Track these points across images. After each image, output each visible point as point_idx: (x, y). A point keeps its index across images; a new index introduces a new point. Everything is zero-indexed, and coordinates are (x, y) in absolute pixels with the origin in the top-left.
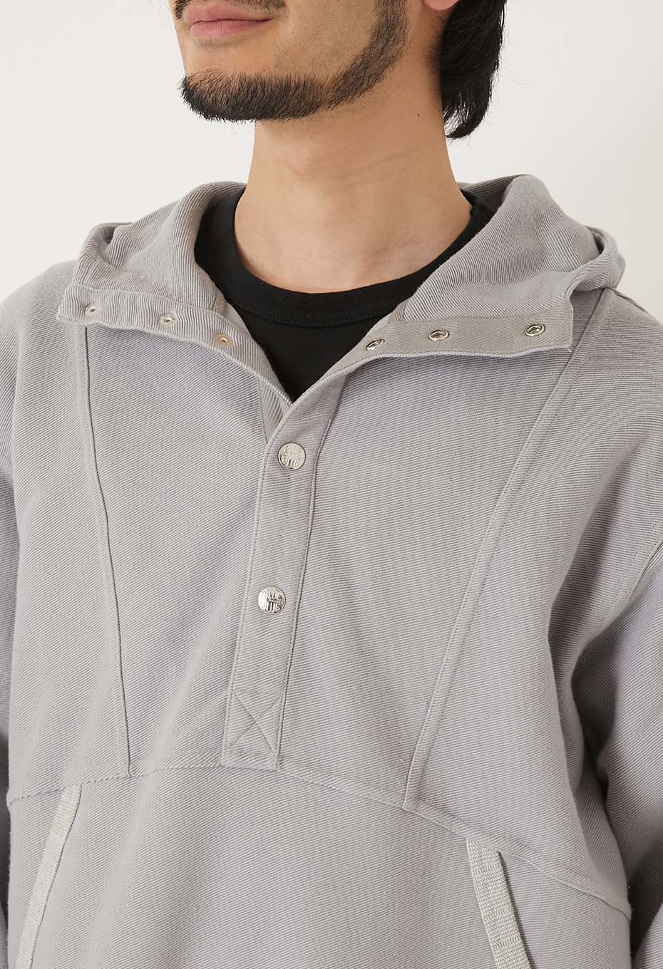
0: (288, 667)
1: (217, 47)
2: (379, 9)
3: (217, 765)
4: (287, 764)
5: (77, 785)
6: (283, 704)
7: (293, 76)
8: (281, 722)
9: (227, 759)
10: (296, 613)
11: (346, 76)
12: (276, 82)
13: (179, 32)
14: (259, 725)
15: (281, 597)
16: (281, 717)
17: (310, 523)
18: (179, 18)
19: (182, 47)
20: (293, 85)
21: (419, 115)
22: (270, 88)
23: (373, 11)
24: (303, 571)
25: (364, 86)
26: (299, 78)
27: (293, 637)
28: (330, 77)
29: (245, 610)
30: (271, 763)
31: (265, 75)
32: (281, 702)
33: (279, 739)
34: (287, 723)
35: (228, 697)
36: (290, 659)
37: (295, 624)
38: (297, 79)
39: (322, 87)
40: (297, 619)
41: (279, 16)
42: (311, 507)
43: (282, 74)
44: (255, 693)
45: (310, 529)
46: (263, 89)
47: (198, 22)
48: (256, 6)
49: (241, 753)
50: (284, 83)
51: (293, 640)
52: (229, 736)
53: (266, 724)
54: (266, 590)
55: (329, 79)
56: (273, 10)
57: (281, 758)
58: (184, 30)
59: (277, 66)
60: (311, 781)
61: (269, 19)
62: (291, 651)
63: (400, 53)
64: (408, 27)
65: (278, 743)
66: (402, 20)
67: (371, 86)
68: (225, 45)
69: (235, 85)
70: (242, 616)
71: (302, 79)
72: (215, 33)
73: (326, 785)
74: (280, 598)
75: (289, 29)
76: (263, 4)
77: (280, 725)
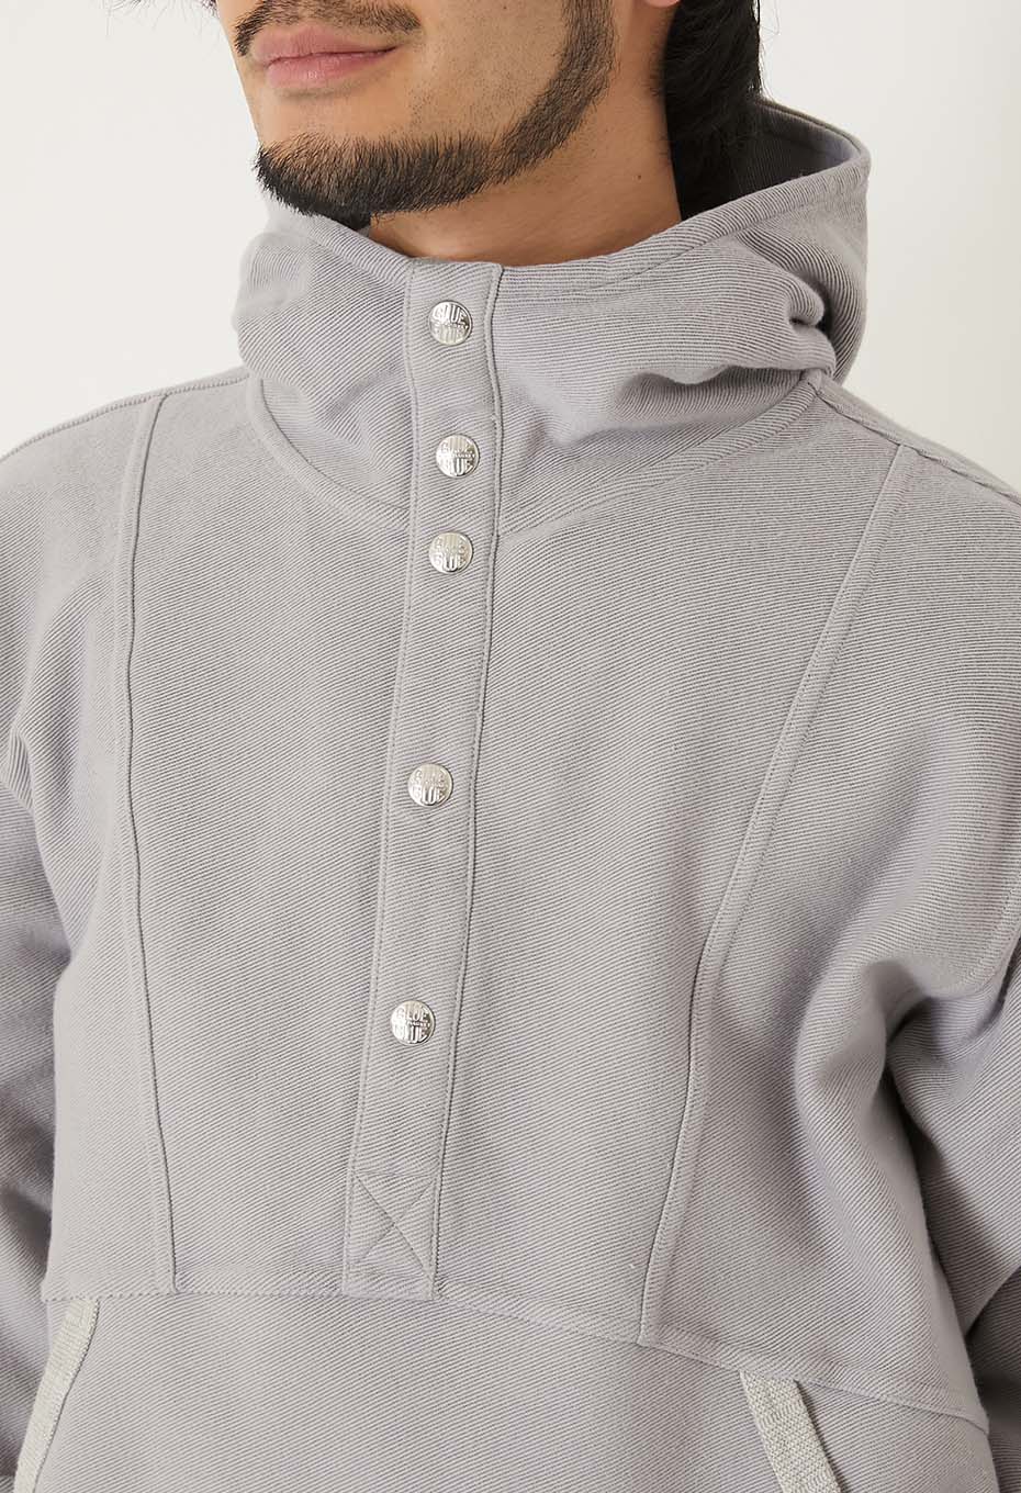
0: (444, 1131)
1: (317, 98)
2: (569, 16)
3: (335, 1294)
4: (450, 1289)
5: (91, 1298)
6: (437, 1193)
7: (440, 135)
8: (435, 1222)
9: (351, 1285)
10: (453, 1041)
11: (523, 127)
12: (414, 149)
13: (244, 76)
14: (401, 1229)
15: (428, 1015)
16: (436, 1213)
17: (469, 894)
18: (244, 54)
19: (251, 99)
20: (442, 151)
21: (640, 177)
22: (406, 160)
23: (561, 20)
24: (462, 972)
25: (553, 140)
26: (451, 139)
27: (450, 1081)
28: (500, 132)
29: (370, 1040)
30: (423, 1288)
31: (396, 139)
32: (435, 1189)
33: (434, 1251)
34: (447, 1222)
35: (347, 1184)
36: (446, 1117)
37: (452, 1060)
38: (448, 141)
39: (488, 148)
40: (456, 1052)
41: (408, 42)
42: (470, 866)
43: (423, 134)
44: (390, 1177)
45: (469, 903)
46: (395, 161)
47: (279, 59)
48: (373, 28)
49: (373, 1274)
50: (428, 151)
51: (450, 1087)
52: (352, 1249)
53: (411, 1225)
54: (402, 1006)
55: (497, 137)
56: (399, 33)
57: (440, 1279)
58: (254, 72)
59: (413, 123)
60: (491, 1312)
61: (394, 48)
62: (448, 1104)
63: (604, 80)
64: (616, 38)
65: (434, 1256)
66: (607, 29)
67: (563, 139)
68: (328, 95)
69: (349, 158)
70: (365, 1051)
71: (456, 138)
72: (309, 77)
73: (515, 1316)
74: (427, 1018)
75: (427, 63)
76: (383, 25)
77: (435, 1227)
